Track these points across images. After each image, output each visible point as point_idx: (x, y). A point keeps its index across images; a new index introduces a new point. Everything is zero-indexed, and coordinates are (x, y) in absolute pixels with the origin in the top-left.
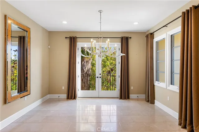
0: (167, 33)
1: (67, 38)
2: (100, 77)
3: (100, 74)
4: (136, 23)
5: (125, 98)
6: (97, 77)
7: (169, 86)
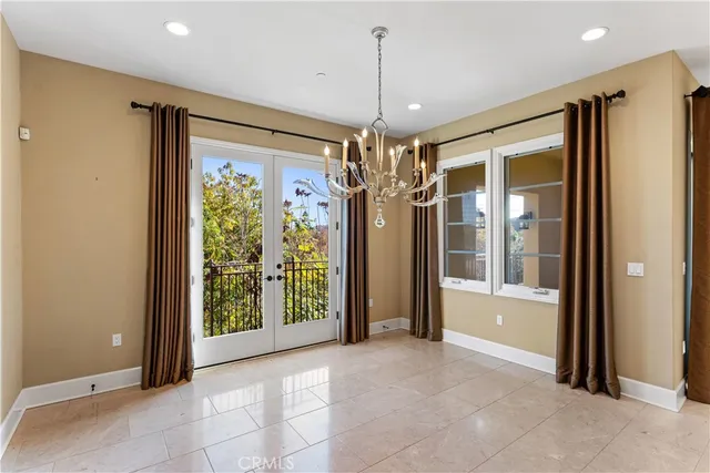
0: (494, 150)
1: (141, 106)
2: (279, 278)
3: (279, 266)
4: (415, 107)
5: (359, 340)
6: (270, 278)
7: (500, 288)
